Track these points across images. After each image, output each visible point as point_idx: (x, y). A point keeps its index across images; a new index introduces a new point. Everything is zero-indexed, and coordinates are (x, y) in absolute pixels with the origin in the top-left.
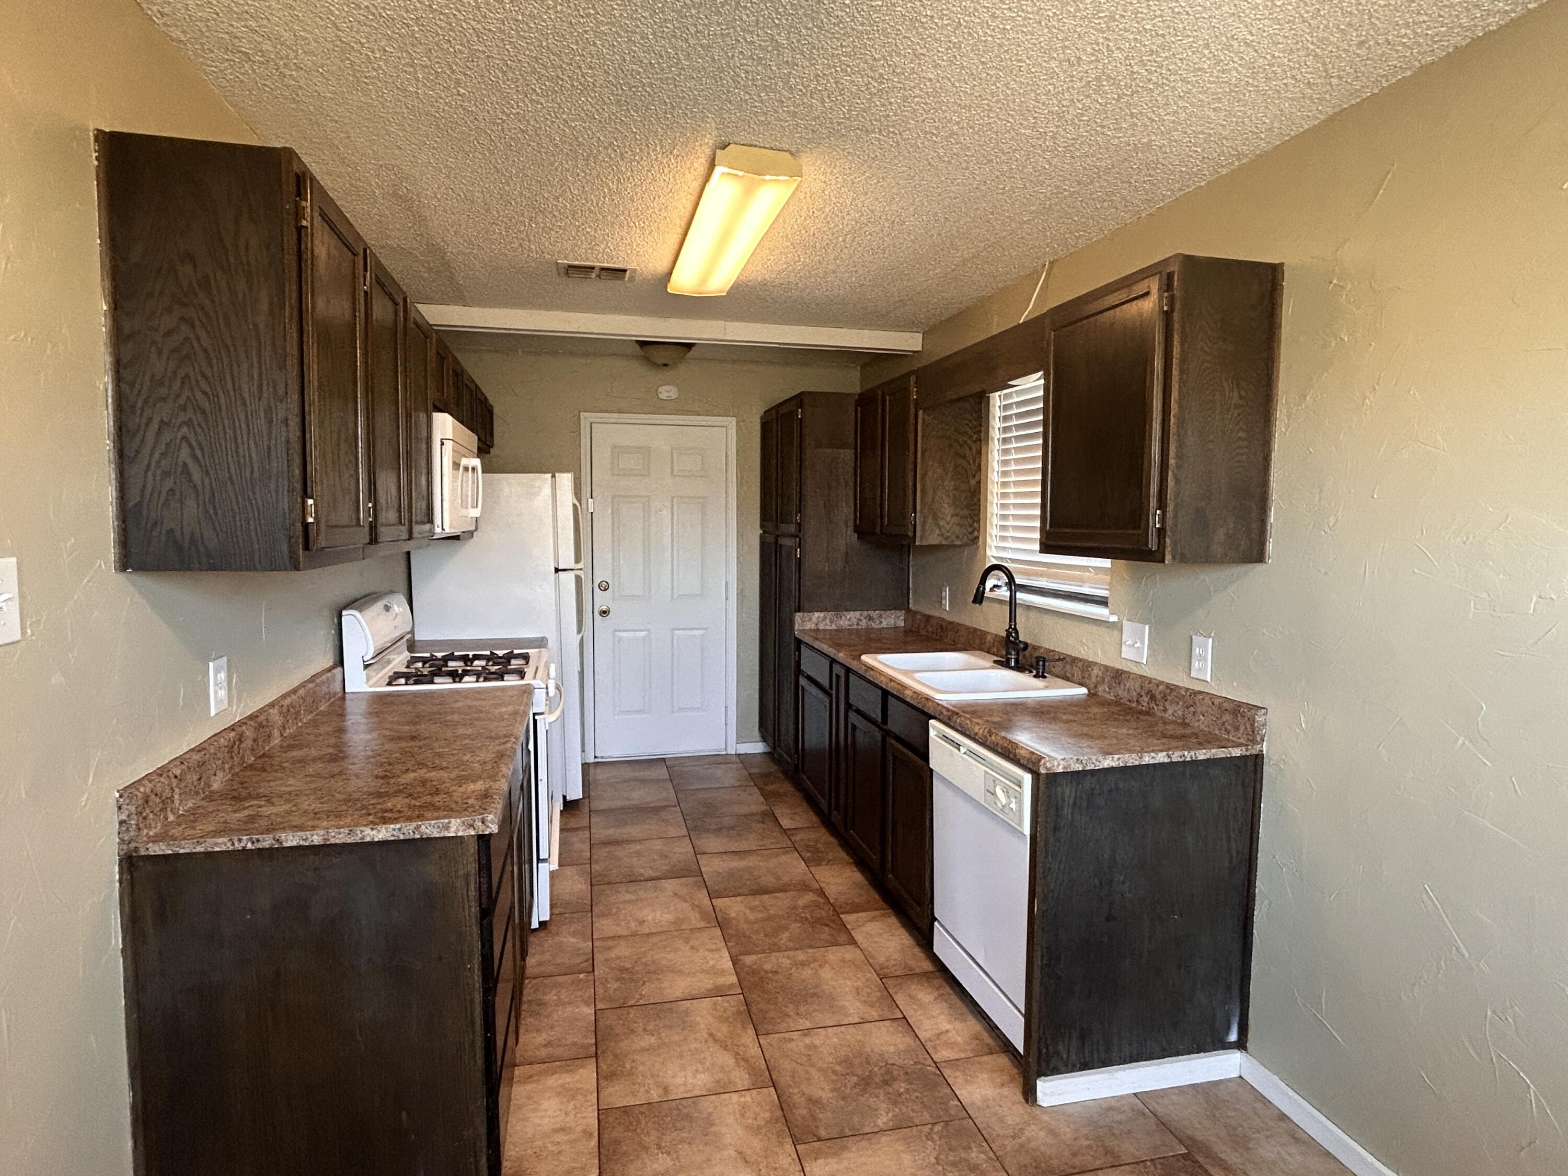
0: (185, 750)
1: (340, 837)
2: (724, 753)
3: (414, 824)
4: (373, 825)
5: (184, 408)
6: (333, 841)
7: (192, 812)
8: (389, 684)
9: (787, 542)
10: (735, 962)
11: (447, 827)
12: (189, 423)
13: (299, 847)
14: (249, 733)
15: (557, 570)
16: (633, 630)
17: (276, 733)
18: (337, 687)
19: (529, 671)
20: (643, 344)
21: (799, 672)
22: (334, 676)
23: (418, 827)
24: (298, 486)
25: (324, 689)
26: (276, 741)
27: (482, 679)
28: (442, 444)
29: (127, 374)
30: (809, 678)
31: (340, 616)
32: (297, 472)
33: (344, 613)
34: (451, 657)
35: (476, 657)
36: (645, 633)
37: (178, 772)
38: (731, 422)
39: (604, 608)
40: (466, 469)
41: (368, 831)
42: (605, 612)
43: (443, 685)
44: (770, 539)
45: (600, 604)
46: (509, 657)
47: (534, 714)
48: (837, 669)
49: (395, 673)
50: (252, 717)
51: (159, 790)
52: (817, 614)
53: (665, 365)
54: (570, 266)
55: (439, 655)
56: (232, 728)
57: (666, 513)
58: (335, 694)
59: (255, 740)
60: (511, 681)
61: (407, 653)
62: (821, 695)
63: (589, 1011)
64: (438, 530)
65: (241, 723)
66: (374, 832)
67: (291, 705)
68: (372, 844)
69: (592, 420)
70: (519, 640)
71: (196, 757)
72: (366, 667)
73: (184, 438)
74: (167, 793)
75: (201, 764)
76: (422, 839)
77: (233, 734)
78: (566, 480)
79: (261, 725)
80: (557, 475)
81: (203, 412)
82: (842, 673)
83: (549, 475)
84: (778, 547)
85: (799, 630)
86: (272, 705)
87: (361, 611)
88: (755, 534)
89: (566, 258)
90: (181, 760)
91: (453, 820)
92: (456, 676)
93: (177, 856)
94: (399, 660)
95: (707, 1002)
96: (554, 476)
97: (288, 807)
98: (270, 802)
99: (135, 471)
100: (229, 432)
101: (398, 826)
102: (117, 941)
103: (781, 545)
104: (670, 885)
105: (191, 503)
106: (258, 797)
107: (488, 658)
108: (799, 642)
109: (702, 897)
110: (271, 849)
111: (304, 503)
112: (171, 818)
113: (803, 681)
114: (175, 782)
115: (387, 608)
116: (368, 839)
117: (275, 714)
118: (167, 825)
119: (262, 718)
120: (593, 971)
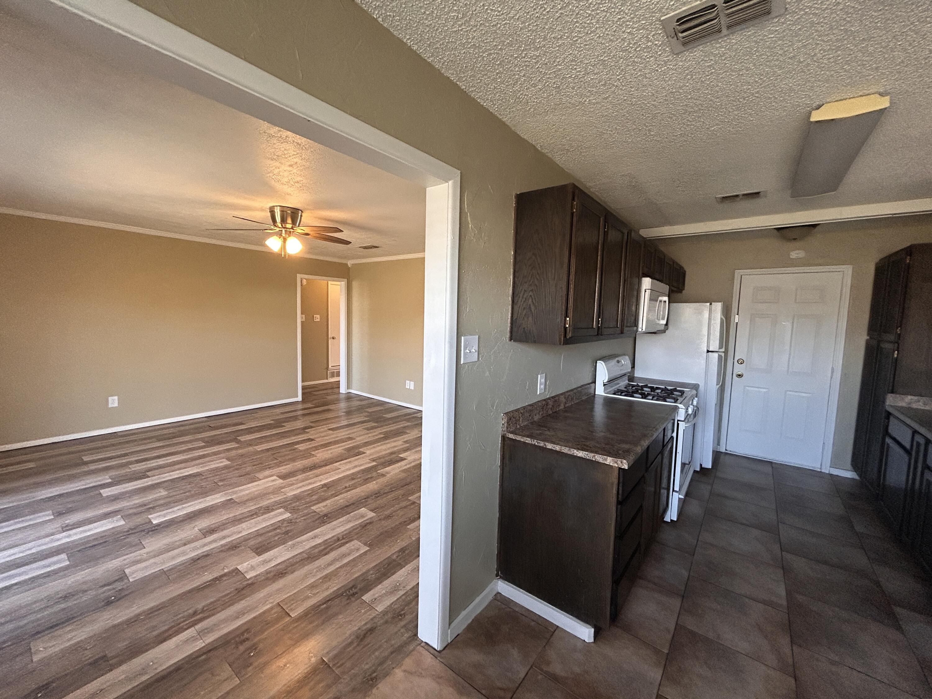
0: (527, 404)
1: (565, 450)
2: (819, 470)
3: (593, 454)
4: (578, 449)
5: (531, 285)
6: (563, 451)
7: (525, 426)
8: (614, 394)
9: (887, 346)
10: (789, 593)
11: (606, 460)
12: (532, 290)
13: (551, 450)
14: (551, 403)
15: (708, 351)
16: (758, 388)
17: (562, 405)
18: (593, 392)
19: (680, 399)
20: (779, 229)
21: (886, 433)
22: (591, 386)
23: (594, 456)
24: (564, 313)
25: (586, 391)
26: (562, 407)
27: (655, 398)
28: (645, 291)
29: (517, 274)
30: (895, 439)
31: (596, 363)
32: (564, 308)
33: (598, 362)
34: (646, 386)
35: (657, 388)
36: (767, 390)
37: (522, 412)
38: (848, 270)
39: (740, 373)
40: (661, 301)
41: (575, 451)
42: (739, 375)
43: (637, 399)
44: (874, 343)
45: (737, 371)
46: (672, 391)
47: (678, 421)
48: (918, 438)
49: (618, 389)
50: (553, 397)
51: (515, 416)
52: (910, 397)
53: (795, 239)
54: (723, 198)
55: (641, 384)
56: (545, 400)
57: (788, 325)
58: (590, 394)
59: (553, 406)
60: (669, 403)
61: (627, 381)
62: (901, 452)
63: (685, 574)
64: (640, 330)
65: (549, 399)
66: (577, 453)
67: (569, 395)
68: (576, 457)
69: (742, 274)
70: (680, 383)
71: (529, 408)
72: (604, 385)
73: (531, 296)
74: (518, 418)
75: (531, 411)
76: (595, 461)
77: (544, 402)
78: (718, 307)
79: (556, 401)
80: (713, 303)
81: (537, 287)
82: (922, 441)
83: (708, 304)
84: (879, 349)
85: (888, 405)
86: (562, 394)
87: (604, 362)
88: (862, 338)
89: (720, 194)
90: (524, 408)
91: (609, 458)
92: (644, 396)
93: (516, 440)
94: (623, 383)
95: (760, 606)
96: (711, 304)
97: (553, 433)
98: (549, 430)
99: (516, 307)
100: (544, 294)
101: (587, 453)
102: (499, 463)
103: (881, 347)
104: (756, 532)
105: (530, 319)
106: (546, 427)
107: (662, 390)
108: (889, 414)
109: (776, 548)
110: (543, 447)
111: (565, 320)
112: (518, 427)
113: (888, 440)
114: (521, 415)
115: (618, 362)
116: (575, 455)
117: (562, 399)
118: (516, 428)
119: (557, 398)
120: (694, 555)
